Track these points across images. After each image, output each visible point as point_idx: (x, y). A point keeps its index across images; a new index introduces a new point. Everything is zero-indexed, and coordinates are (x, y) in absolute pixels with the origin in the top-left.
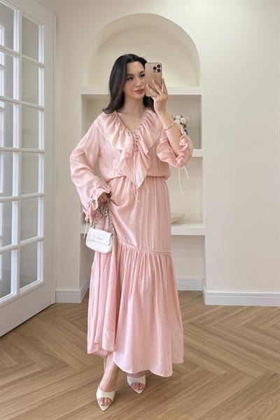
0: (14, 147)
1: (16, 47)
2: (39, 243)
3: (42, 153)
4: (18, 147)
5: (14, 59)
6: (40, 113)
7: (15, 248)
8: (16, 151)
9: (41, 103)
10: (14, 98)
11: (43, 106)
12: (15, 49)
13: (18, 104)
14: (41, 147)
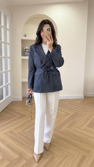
0: (3, 56)
2: (9, 85)
3: (9, 58)
4: (4, 56)
5: (2, 28)
7: (4, 86)
8: (4, 58)
13: (4, 43)
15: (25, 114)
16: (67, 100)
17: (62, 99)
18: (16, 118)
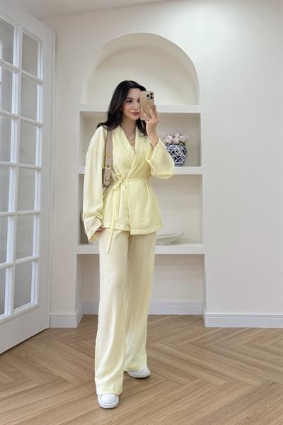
0: (11, 161)
1: (16, 62)
2: (33, 263)
3: (39, 170)
4: (15, 162)
5: (13, 73)
6: (37, 128)
7: (9, 267)
8: (13, 166)
9: (39, 119)
10: (13, 112)
11: (41, 122)
12: (14, 64)
13: (17, 118)
14: (38, 163)
15: (66, 376)
16: (244, 332)
17: (226, 328)
18: (26, 391)
